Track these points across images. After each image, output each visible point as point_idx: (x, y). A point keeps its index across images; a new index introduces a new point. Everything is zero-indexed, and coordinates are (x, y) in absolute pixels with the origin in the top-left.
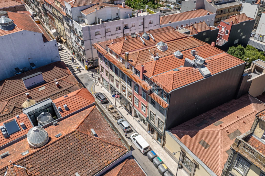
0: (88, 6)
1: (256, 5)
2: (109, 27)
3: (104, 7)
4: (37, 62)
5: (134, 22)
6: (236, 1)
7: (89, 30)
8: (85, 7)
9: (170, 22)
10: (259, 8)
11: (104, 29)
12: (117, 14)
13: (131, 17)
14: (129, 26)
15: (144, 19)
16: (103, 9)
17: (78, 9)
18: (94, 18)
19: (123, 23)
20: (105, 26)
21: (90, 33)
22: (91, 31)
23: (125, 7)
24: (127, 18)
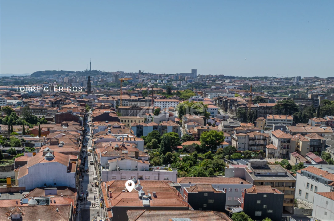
0: (114, 158)
1: (329, 186)
2: (125, 175)
3: (125, 159)
4: (59, 184)
5: (149, 175)
6: (288, 176)
7: (107, 174)
8: (112, 158)
9: (190, 183)
10: (332, 190)
11: (119, 175)
12: (136, 167)
13: (146, 170)
14: (144, 178)
15: (159, 174)
16: (123, 161)
17: (107, 158)
18: (115, 166)
19: (138, 174)
20: (121, 174)
21: (107, 177)
22: (108, 175)
23: (144, 162)
24: (143, 170)
